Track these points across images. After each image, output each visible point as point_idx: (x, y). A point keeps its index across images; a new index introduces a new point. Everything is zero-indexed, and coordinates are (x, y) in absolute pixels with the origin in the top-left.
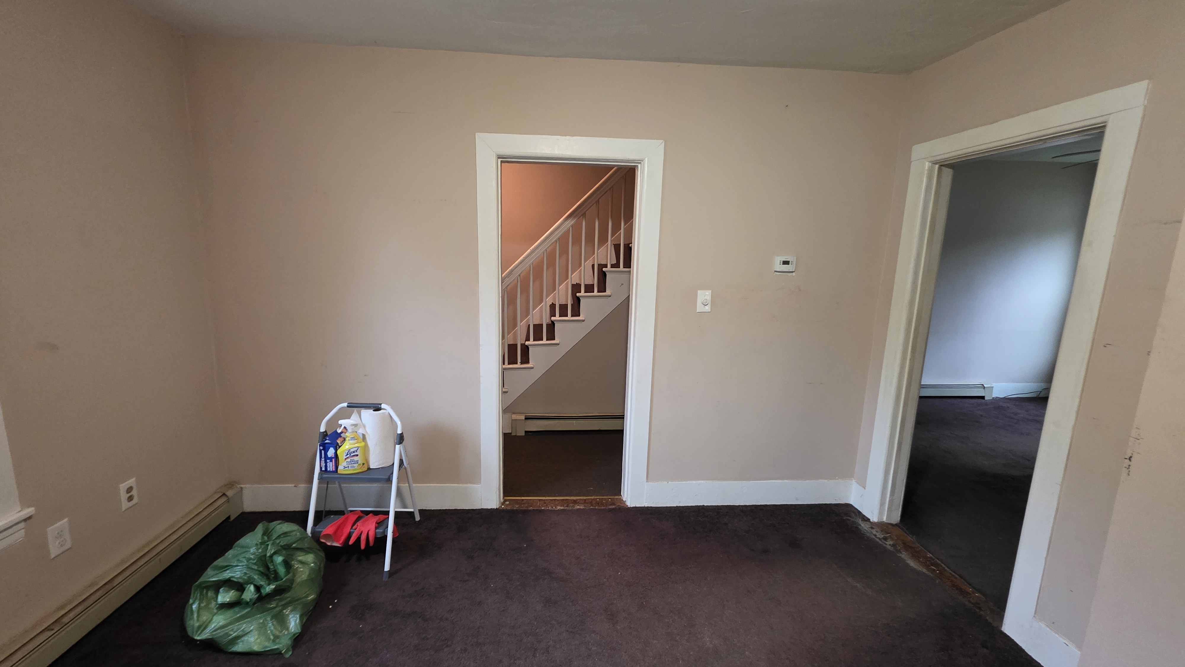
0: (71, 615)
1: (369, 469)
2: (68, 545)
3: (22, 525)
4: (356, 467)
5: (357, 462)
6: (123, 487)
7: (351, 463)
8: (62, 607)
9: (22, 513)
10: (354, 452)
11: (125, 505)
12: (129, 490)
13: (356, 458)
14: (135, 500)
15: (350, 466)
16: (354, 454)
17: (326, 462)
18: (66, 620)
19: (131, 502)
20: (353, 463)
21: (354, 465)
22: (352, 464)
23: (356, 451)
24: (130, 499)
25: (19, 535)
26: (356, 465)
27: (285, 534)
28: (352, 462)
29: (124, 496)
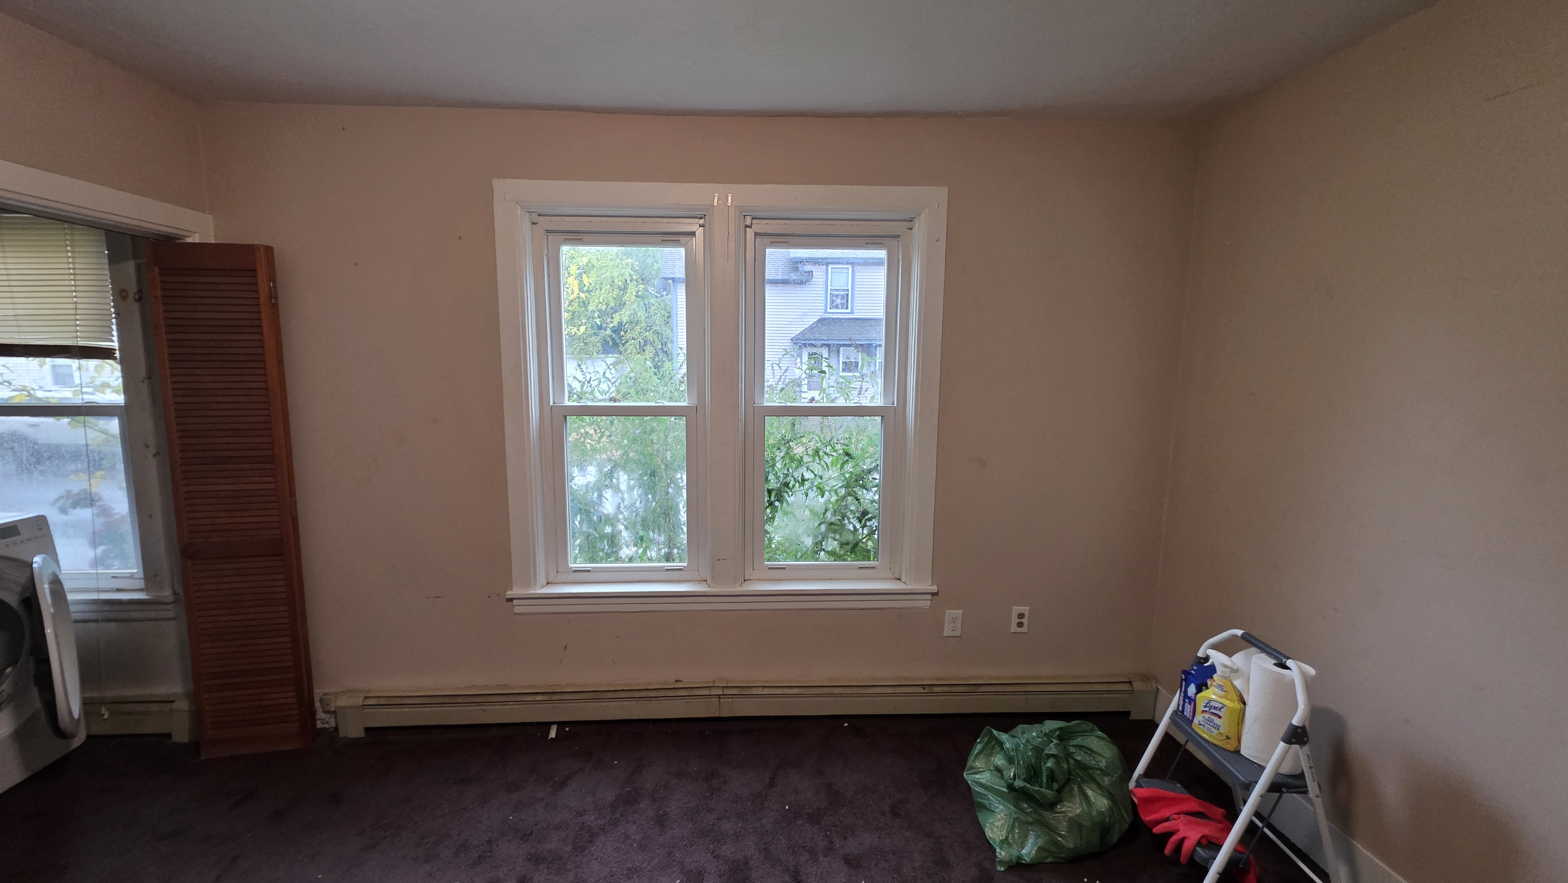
0: (940, 689)
1: (1237, 752)
2: (958, 633)
3: (929, 597)
4: (1214, 734)
5: (1217, 727)
6: (1017, 609)
7: (1209, 723)
8: (938, 679)
9: (930, 587)
10: (1215, 708)
11: (1014, 628)
12: (1021, 616)
13: (1217, 720)
14: (1024, 629)
15: (1206, 725)
16: (1214, 711)
17: (1184, 702)
18: (935, 689)
19: (1020, 628)
20: (1211, 724)
21: (1213, 730)
22: (1209, 725)
23: (1220, 710)
24: (1020, 625)
25: (925, 603)
26: (1215, 731)
27: (1090, 751)
28: (1211, 722)
29: (1015, 620)
